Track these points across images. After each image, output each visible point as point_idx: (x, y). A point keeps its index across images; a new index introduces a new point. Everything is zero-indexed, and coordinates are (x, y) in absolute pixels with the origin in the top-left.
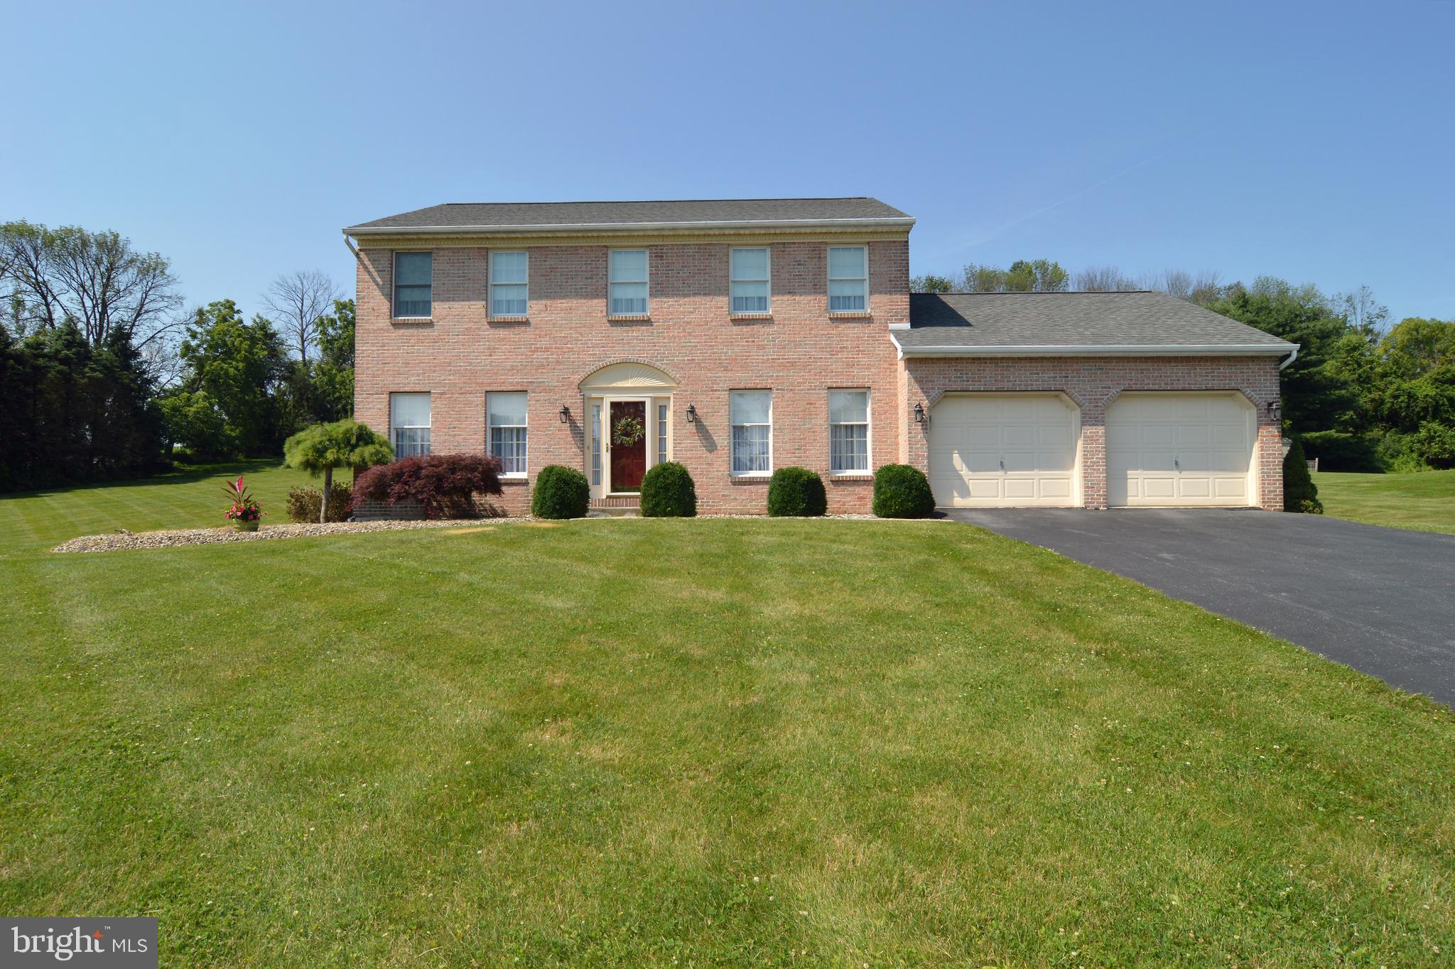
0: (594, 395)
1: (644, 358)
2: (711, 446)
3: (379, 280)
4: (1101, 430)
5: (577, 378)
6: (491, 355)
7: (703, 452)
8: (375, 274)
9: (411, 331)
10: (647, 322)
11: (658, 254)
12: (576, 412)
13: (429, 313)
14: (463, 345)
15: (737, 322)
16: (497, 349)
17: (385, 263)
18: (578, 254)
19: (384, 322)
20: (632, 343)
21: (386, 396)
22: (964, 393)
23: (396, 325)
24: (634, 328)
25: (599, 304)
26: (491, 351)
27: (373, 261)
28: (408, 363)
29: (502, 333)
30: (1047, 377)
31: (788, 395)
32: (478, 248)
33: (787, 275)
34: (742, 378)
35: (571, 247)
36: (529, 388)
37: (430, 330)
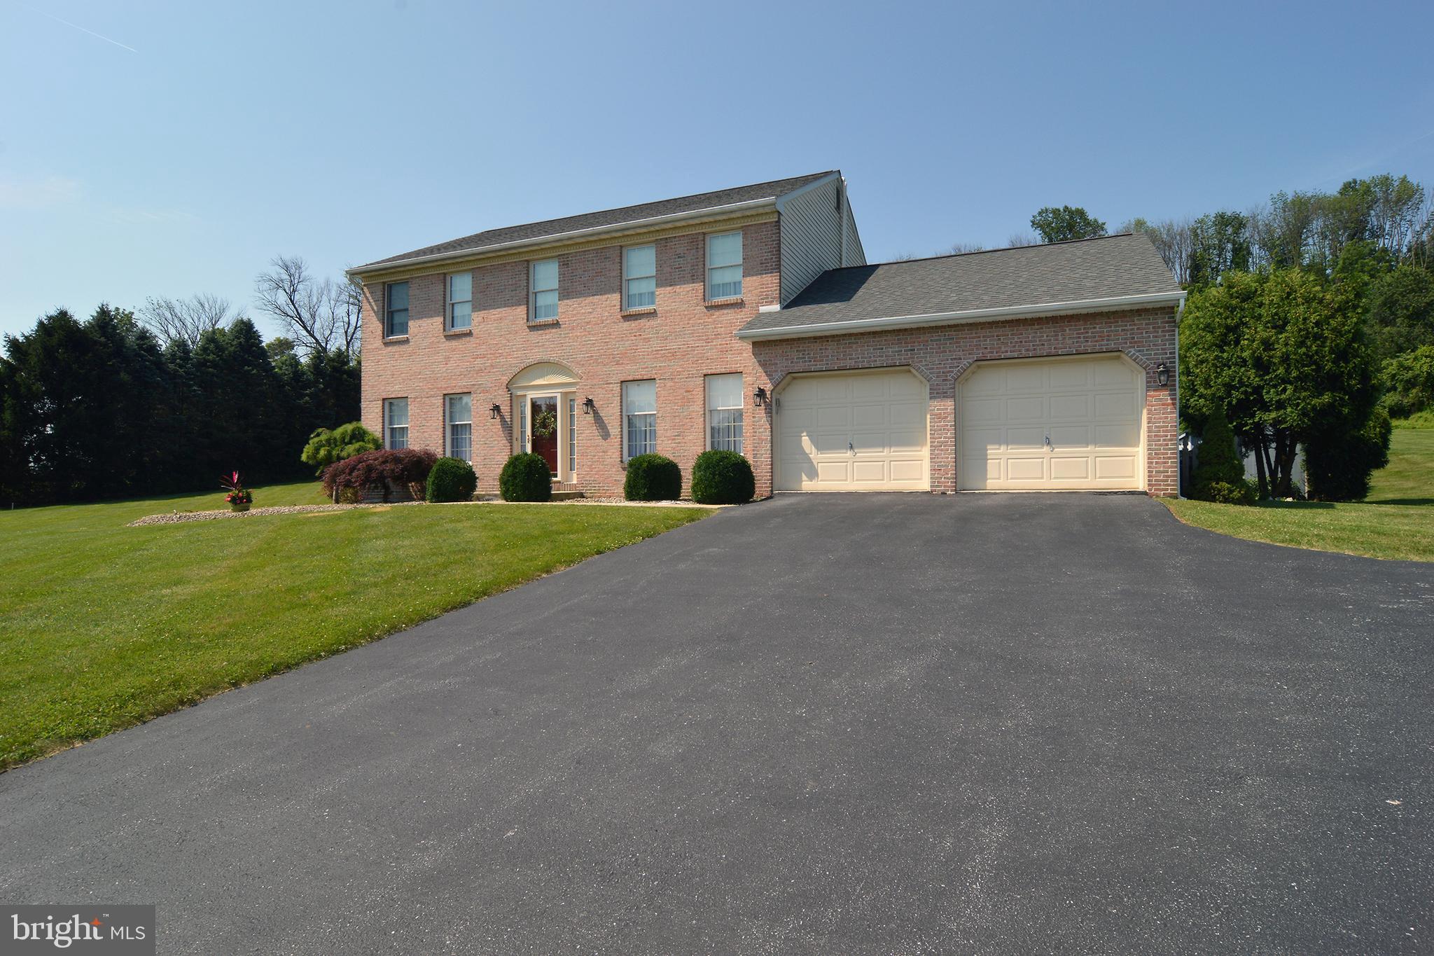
0: (519, 393)
1: (553, 357)
2: (606, 435)
3: (375, 308)
4: (949, 404)
5: (505, 379)
6: (446, 364)
7: (600, 441)
8: (373, 304)
9: (395, 347)
10: (556, 325)
11: (564, 262)
12: (505, 409)
13: (406, 332)
14: (429, 357)
15: (627, 318)
16: (451, 358)
17: (379, 294)
18: (506, 270)
19: (378, 343)
20: (544, 346)
21: (380, 402)
22: (808, 374)
23: (386, 344)
24: (547, 331)
25: (521, 311)
26: (447, 359)
27: (371, 293)
28: (393, 375)
29: (454, 343)
30: (892, 352)
31: (669, 384)
32: (438, 274)
33: (669, 269)
34: (632, 370)
35: (501, 264)
36: (472, 390)
37: (407, 346)
